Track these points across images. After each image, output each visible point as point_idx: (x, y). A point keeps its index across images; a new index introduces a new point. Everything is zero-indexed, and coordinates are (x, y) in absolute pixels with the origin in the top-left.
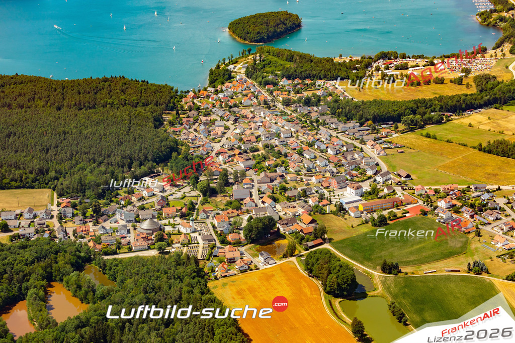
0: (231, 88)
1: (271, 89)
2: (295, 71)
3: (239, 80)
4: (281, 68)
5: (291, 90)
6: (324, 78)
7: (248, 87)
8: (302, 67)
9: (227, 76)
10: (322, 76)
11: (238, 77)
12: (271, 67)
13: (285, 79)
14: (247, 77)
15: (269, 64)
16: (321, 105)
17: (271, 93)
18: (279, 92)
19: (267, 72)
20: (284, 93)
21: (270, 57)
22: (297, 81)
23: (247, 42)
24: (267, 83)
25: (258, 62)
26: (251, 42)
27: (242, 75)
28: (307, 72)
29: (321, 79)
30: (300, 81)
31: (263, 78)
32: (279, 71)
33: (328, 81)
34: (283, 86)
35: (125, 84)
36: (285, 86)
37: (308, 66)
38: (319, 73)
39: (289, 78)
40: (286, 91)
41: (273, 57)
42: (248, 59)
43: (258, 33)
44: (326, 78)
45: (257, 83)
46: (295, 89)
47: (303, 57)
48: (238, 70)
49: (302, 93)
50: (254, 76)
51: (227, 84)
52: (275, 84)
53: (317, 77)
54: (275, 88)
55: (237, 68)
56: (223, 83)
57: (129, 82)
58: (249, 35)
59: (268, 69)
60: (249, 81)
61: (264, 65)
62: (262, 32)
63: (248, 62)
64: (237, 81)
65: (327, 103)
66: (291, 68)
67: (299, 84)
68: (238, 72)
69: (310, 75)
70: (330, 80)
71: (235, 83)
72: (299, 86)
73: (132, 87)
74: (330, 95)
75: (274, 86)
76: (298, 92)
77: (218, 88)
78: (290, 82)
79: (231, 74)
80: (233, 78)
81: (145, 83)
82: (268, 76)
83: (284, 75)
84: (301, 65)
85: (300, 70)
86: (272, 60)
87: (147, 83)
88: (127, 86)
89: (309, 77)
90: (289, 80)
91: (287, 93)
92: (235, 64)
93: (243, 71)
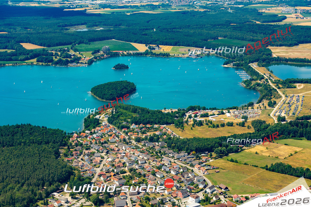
0: (100, 130)
1: (126, 131)
2: (140, 119)
3: (105, 125)
4: (130, 117)
5: (139, 131)
6: (158, 123)
7: (111, 130)
8: (144, 116)
9: (97, 123)
10: (157, 122)
11: (103, 124)
12: (123, 116)
13: (134, 124)
14: (109, 123)
15: (122, 115)
16: (160, 141)
17: (127, 134)
18: (132, 133)
19: (121, 120)
20: (135, 134)
21: (121, 110)
22: (141, 126)
23: (104, 100)
24: (123, 127)
25: (114, 113)
26: (106, 100)
27: (105, 122)
28: (147, 120)
29: (156, 124)
30: (144, 126)
31: (120, 124)
32: (129, 119)
33: (161, 125)
34: (133, 129)
35: (32, 129)
36: (134, 129)
37: (147, 116)
38: (155, 120)
39: (136, 124)
40: (136, 132)
41: (123, 110)
42: (107, 111)
43: (111, 94)
44: (159, 123)
45: (116, 127)
46: (141, 131)
47: (143, 110)
48: (102, 118)
49: (146, 133)
50: (114, 122)
51: (97, 128)
52: (128, 128)
53: (154, 123)
54: (128, 130)
55: (101, 117)
56: (94, 128)
57: (34, 128)
58: (105, 96)
59: (121, 118)
60: (111, 126)
61: (118, 115)
62: (114, 94)
63: (107, 113)
64: (103, 126)
65: (164, 140)
66: (137, 118)
67: (143, 127)
68: (103, 120)
69: (149, 121)
70: (162, 125)
71: (102, 127)
72: (144, 129)
73: (36, 131)
74: (165, 134)
75: (128, 129)
76: (143, 133)
77: (92, 131)
78: (137, 126)
79: (98, 122)
80: (100, 124)
81: (45, 128)
82: (123, 123)
83: (133, 122)
84: (143, 115)
85: (142, 118)
86: (123, 112)
87: (46, 128)
88: (33, 130)
89: (148, 123)
90: (136, 125)
91: (137, 133)
92: (100, 115)
93: (106, 119)
